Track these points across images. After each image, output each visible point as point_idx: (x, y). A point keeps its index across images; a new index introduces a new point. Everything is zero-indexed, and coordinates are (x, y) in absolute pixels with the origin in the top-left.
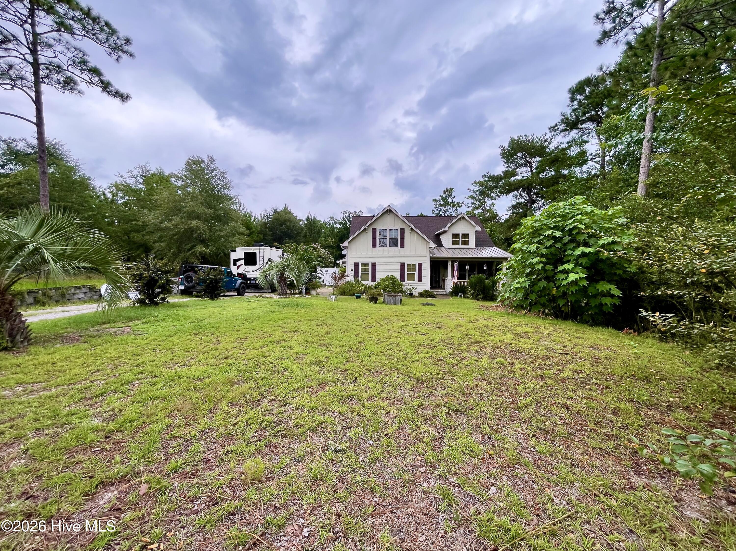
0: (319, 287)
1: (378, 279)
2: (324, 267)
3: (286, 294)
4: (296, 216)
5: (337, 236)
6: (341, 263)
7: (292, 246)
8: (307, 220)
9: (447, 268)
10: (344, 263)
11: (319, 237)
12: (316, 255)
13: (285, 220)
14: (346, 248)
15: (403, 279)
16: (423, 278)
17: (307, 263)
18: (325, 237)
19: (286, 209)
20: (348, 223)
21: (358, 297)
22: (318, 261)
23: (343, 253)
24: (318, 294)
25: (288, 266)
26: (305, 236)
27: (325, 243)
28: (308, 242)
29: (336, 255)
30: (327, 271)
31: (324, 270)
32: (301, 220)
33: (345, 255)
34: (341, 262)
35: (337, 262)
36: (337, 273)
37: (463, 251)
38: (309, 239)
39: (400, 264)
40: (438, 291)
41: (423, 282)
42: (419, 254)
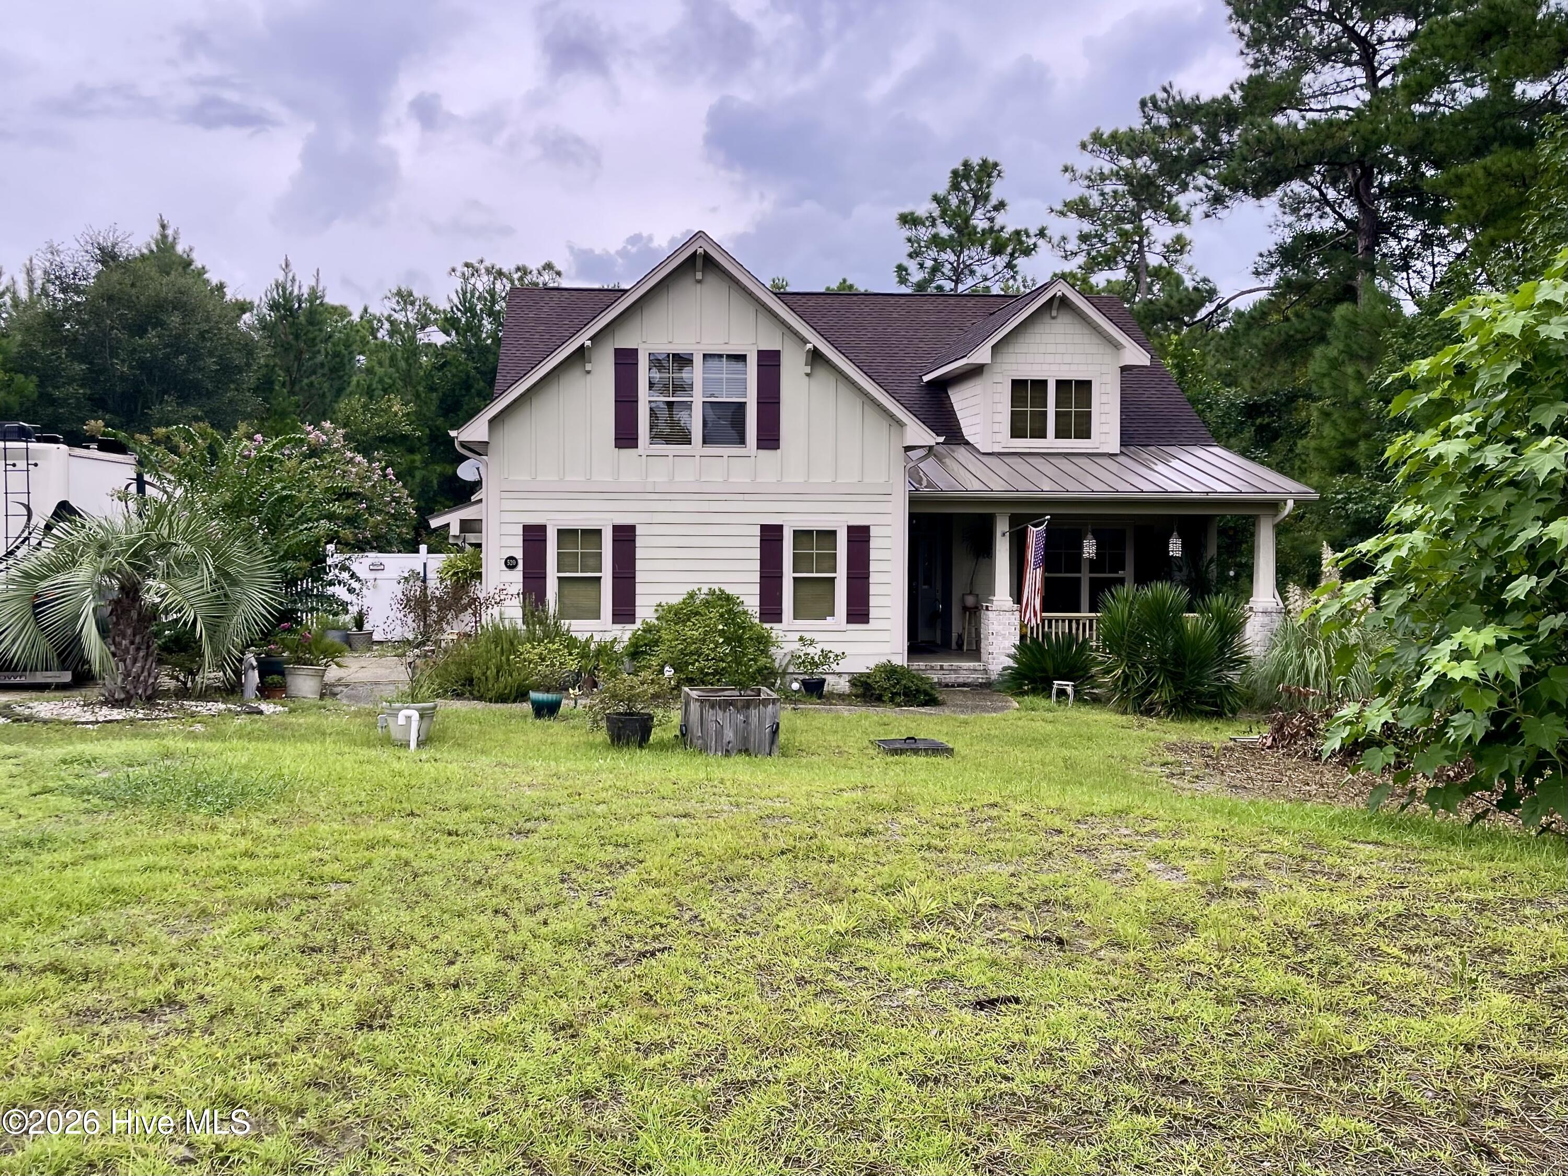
0: (332, 653)
1: (645, 611)
2: (361, 547)
3: (151, 698)
4: (221, 287)
5: (432, 389)
6: (455, 530)
7: (189, 438)
8: (274, 306)
9: (986, 550)
10: (468, 526)
11: (339, 392)
12: (321, 482)
13: (160, 305)
14: (479, 449)
15: (771, 610)
16: (873, 601)
17: (273, 526)
18: (370, 393)
19: (165, 245)
20: (487, 324)
21: (546, 710)
22: (331, 517)
23: (466, 472)
24: (327, 692)
25: (164, 547)
26: (265, 387)
27: (370, 422)
28: (283, 414)
29: (425, 483)
30: (377, 568)
31: (362, 564)
32: (243, 307)
33: (476, 486)
34: (452, 519)
35: (434, 523)
36: (432, 576)
37: (1064, 464)
38: (283, 399)
39: (757, 531)
40: (946, 665)
41: (873, 624)
42: (855, 480)
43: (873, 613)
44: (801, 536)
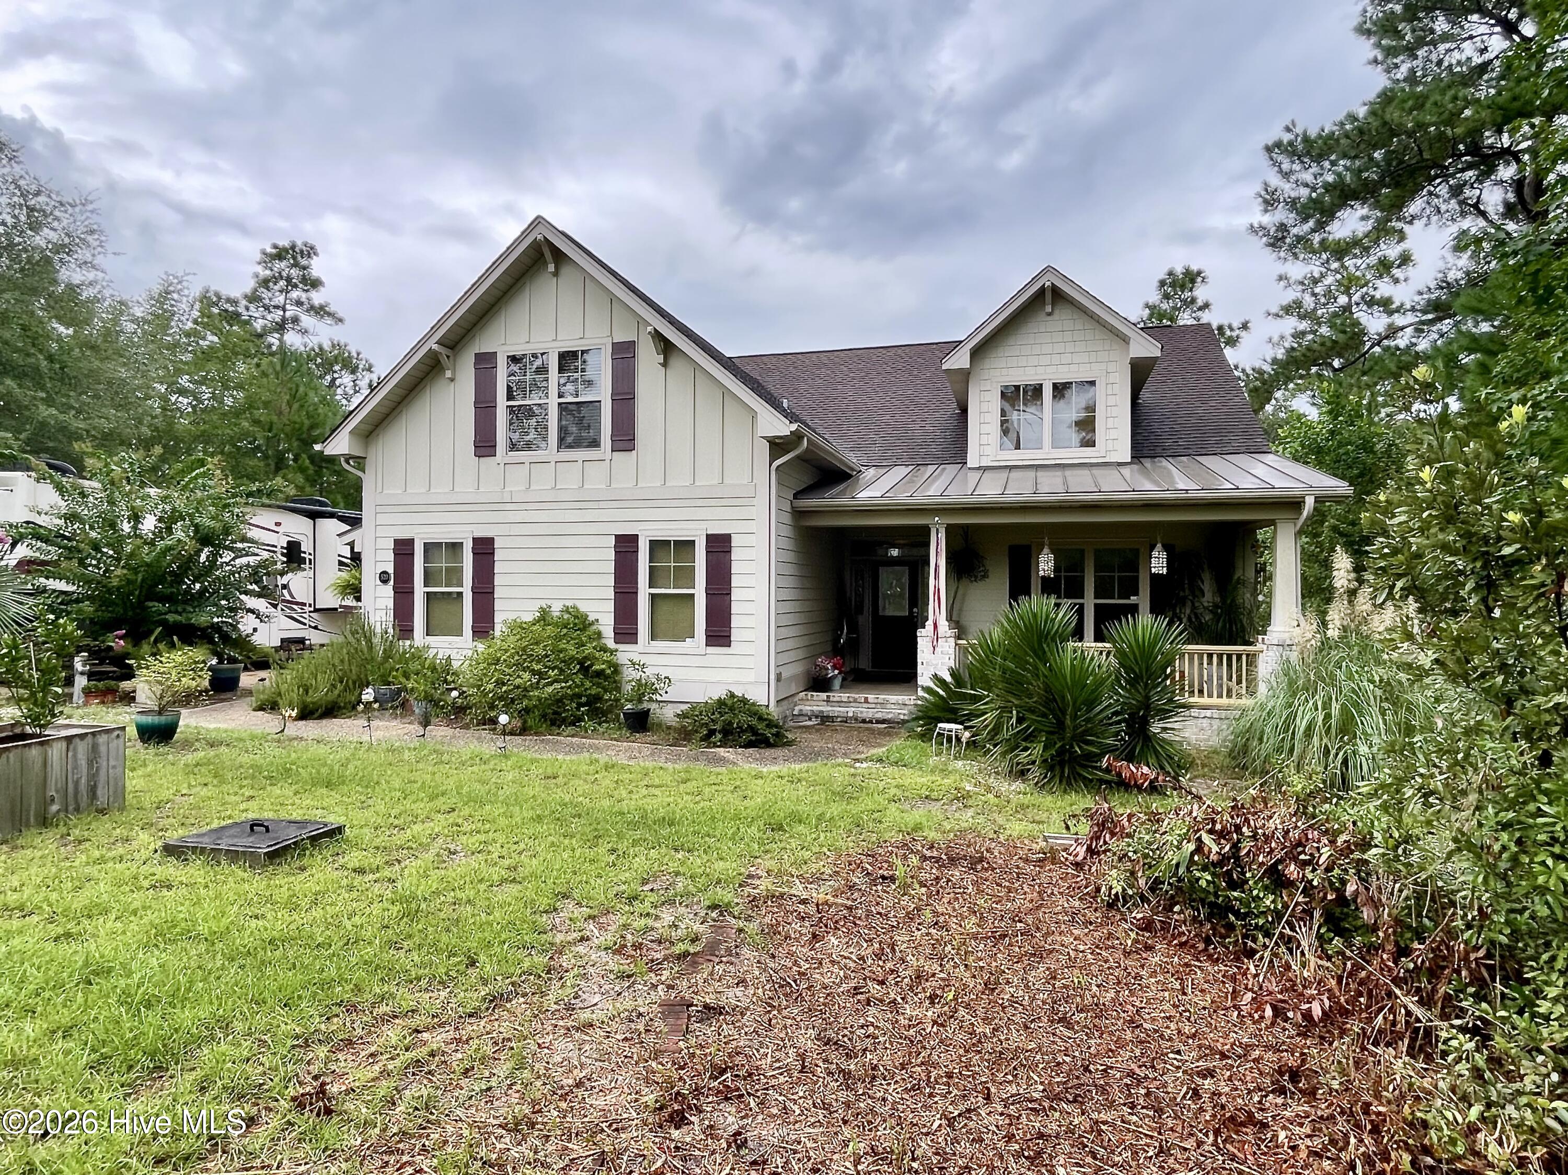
1: (503, 627)
15: (625, 629)
16: (735, 622)
39: (612, 541)
40: (871, 697)
41: (735, 647)
42: (715, 482)
43: (735, 635)
44: (657, 546)
